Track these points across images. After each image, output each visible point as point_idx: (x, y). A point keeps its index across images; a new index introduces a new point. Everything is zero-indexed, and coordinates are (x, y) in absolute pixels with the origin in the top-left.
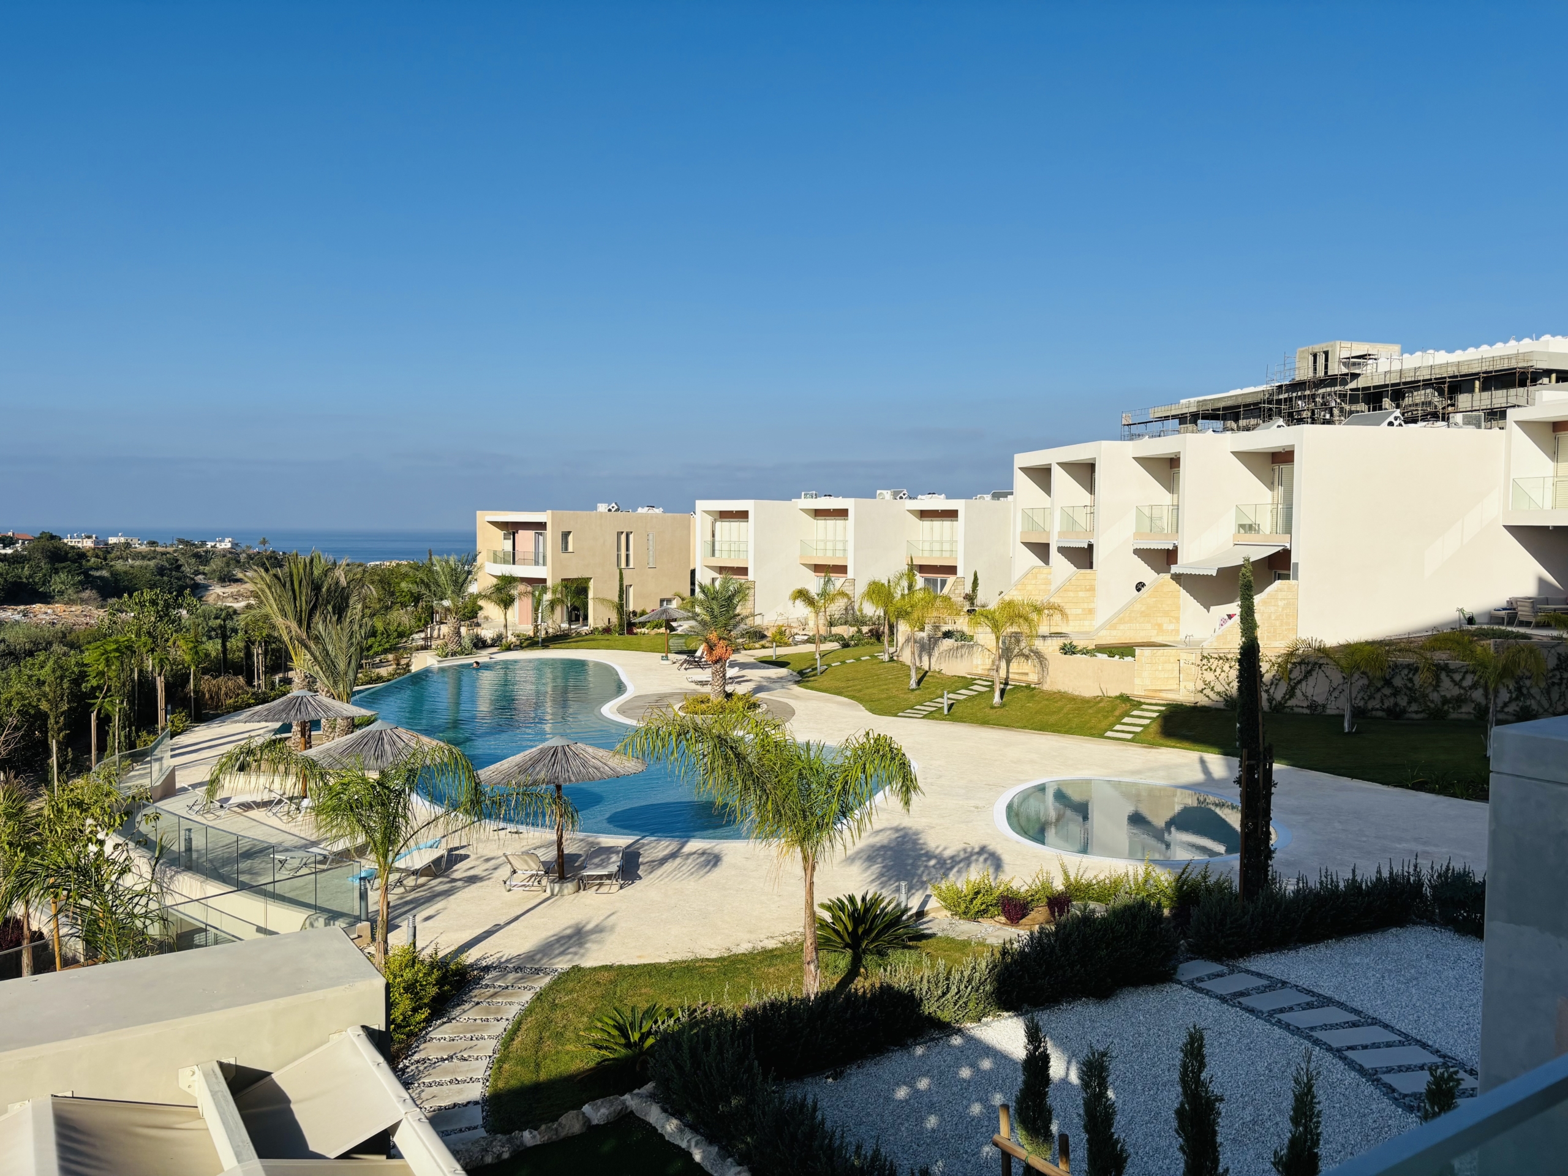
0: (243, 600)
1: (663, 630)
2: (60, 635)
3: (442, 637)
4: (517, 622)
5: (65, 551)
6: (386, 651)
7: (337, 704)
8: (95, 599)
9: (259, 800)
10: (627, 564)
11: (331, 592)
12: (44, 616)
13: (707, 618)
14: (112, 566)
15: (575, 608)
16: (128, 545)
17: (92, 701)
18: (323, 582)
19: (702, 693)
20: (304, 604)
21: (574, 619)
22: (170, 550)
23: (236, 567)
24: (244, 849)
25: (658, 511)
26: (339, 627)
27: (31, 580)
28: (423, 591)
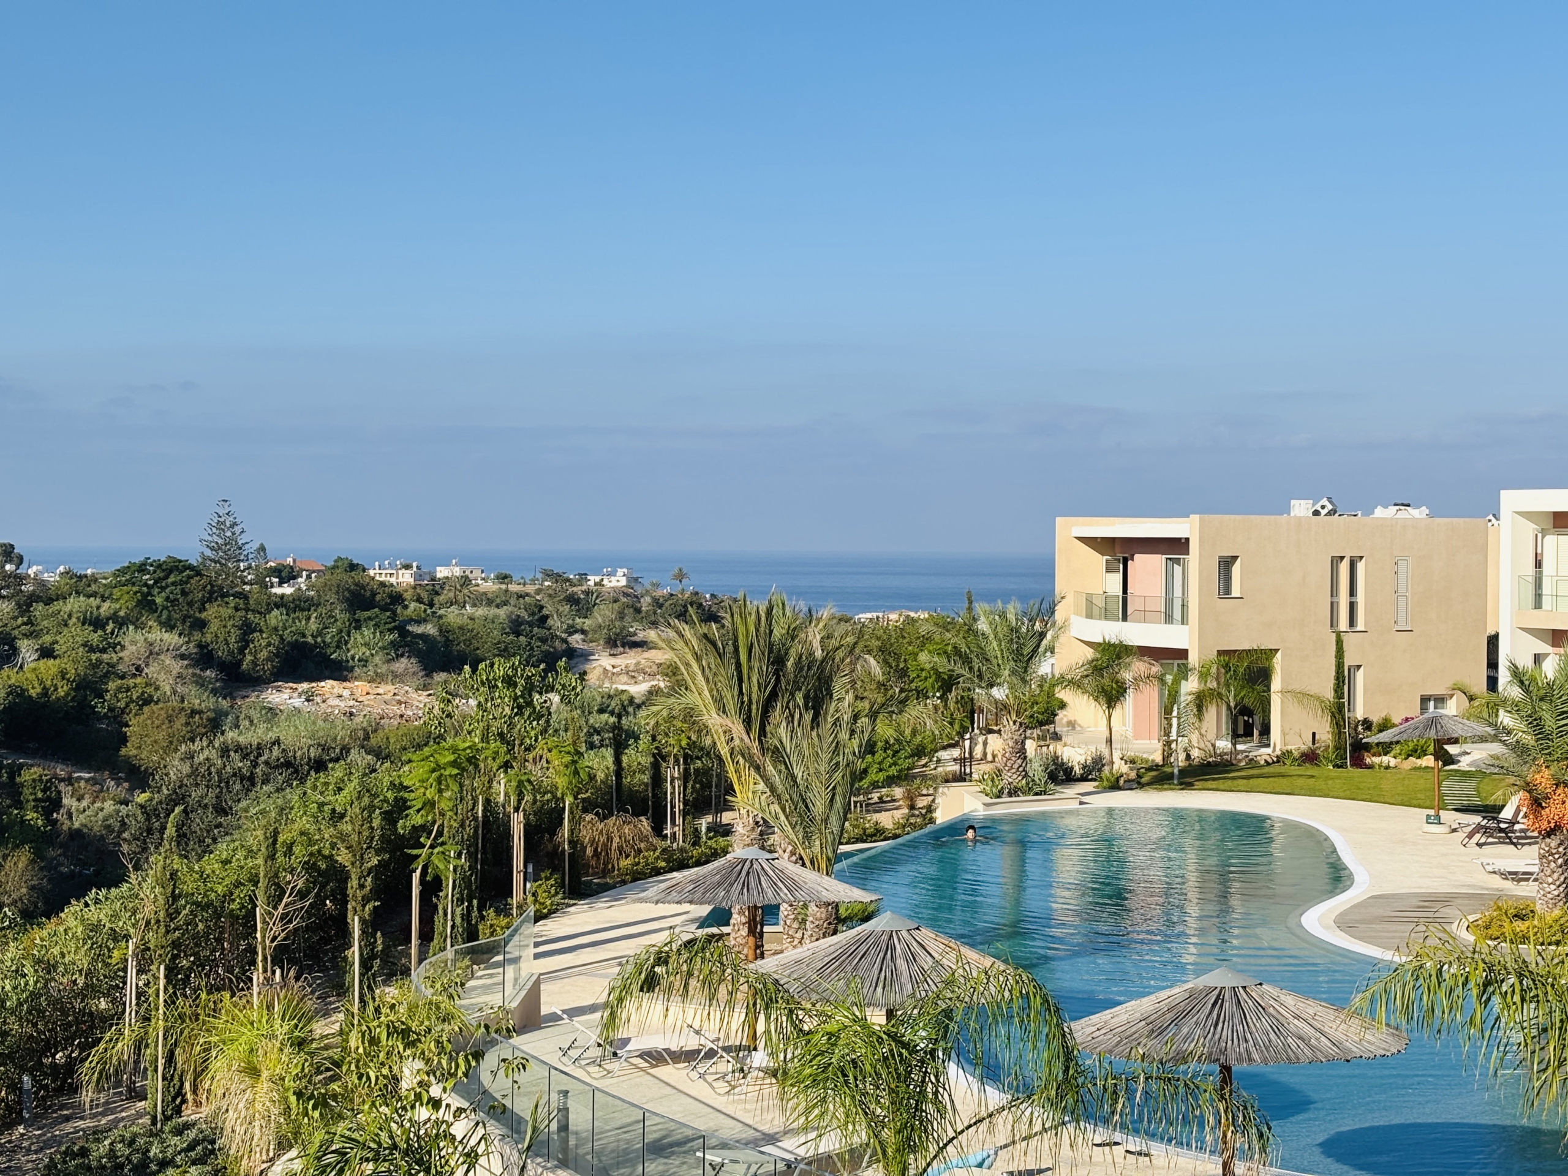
0: (644, 681)
1: (1429, 761)
2: (361, 734)
3: (989, 757)
4: (1130, 734)
5: (372, 590)
6: (890, 781)
7: (809, 877)
8: (414, 673)
9: (674, 1048)
10: (1352, 622)
11: (801, 669)
12: (337, 702)
13: (1529, 739)
14: (440, 617)
15: (1245, 711)
16: (466, 581)
17: (415, 852)
18: (788, 649)
19: (1518, 898)
20: (755, 689)
21: (1241, 731)
22: (530, 589)
23: (635, 620)
24: (656, 1136)
25: (1418, 513)
26: (814, 734)
27: (319, 639)
28: (959, 669)
